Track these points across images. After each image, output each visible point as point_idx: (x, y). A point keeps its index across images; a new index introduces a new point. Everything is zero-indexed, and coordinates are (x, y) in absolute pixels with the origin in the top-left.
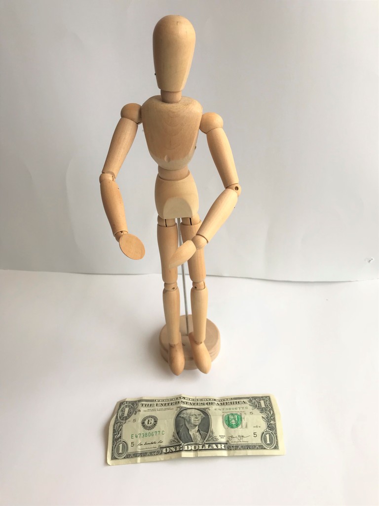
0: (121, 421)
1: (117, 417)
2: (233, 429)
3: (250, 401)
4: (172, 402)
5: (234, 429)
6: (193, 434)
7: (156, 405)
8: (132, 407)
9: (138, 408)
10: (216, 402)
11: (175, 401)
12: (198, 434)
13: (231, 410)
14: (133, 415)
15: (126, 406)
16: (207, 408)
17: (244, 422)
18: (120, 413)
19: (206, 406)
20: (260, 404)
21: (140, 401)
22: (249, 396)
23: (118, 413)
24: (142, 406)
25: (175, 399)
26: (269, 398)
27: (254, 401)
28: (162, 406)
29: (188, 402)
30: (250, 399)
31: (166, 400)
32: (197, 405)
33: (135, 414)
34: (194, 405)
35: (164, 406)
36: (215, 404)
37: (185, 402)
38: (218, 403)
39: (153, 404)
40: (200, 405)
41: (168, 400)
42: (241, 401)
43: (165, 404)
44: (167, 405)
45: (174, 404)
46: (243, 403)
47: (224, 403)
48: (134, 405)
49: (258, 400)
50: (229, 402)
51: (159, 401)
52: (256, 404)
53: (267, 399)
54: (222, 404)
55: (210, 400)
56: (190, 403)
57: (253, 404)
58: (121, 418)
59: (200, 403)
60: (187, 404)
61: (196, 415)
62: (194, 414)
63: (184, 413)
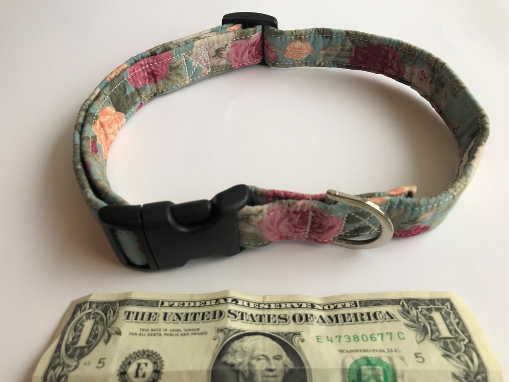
0: (68, 361)
1: (59, 346)
3: (406, 313)
4: (205, 310)
7: (162, 316)
8: (102, 319)
9: (117, 325)
10: (317, 313)
11: (211, 309)
13: (361, 345)
14: (102, 344)
15: (88, 316)
16: (295, 334)
18: (69, 336)
19: (291, 327)
20: (435, 325)
21: (124, 302)
22: (397, 297)
23: (64, 333)
24: (128, 318)
25: (213, 303)
26: (451, 305)
27: (416, 314)
28: (178, 320)
29: (246, 314)
30: (403, 306)
31: (189, 304)
32: (269, 321)
33: (107, 342)
34: (261, 321)
35: (182, 323)
36: (316, 320)
37: (239, 312)
38: (321, 317)
39: (156, 314)
40: (277, 322)
41: (195, 304)
42: (380, 312)
43: (187, 315)
44: (192, 319)
45: (209, 319)
46: (387, 317)
47: (336, 316)
48: (108, 315)
49: (425, 312)
50: (349, 315)
51: (171, 306)
52: (422, 324)
53: (447, 308)
54: (332, 320)
55: (300, 306)
56: (251, 315)
57: (414, 321)
58: (69, 350)
59: (275, 316)
60: (242, 319)
61: (268, 359)
62: (261, 353)
63: (236, 351)
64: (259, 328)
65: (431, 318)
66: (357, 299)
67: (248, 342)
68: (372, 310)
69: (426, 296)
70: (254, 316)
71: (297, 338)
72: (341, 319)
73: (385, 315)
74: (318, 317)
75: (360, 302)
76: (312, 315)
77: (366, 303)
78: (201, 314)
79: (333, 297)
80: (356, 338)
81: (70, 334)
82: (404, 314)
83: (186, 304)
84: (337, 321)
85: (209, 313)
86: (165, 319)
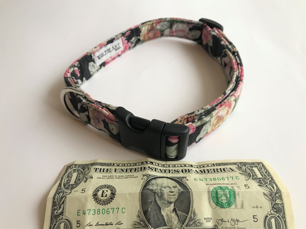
0: (66, 191)
1: (60, 184)
2: (223, 210)
3: (240, 168)
4: (136, 167)
5: (226, 209)
6: (167, 215)
7: (114, 170)
8: (82, 172)
9: (90, 174)
11: (139, 167)
12: (173, 215)
14: (83, 182)
15: (74, 171)
16: (183, 178)
17: (239, 200)
18: (65, 180)
19: (181, 175)
20: (255, 173)
21: (93, 164)
23: (62, 179)
24: (96, 171)
25: (140, 164)
26: (263, 165)
27: (245, 169)
28: (122, 172)
29: (157, 169)
30: (238, 165)
31: (128, 165)
32: (169, 172)
33: (85, 182)
34: (165, 172)
35: (125, 173)
36: (194, 172)
37: (154, 168)
38: (196, 170)
39: (111, 169)
40: (174, 173)
41: (131, 165)
42: (227, 168)
43: (127, 169)
44: (129, 171)
45: (138, 171)
46: (230, 170)
47: (204, 170)
48: (85, 170)
49: (249, 168)
50: (211, 169)
51: (118, 166)
52: (248, 173)
53: (261, 166)
54: (202, 172)
55: (185, 166)
56: (160, 170)
57: (244, 172)
58: (66, 186)
59: (172, 170)
60: (156, 171)
61: (170, 188)
62: (166, 185)
63: (153, 184)
64: (165, 175)
65: (253, 170)
66: (215, 163)
67: (159, 181)
68: (222, 167)
69: (250, 161)
70: (162, 170)
71: (184, 179)
72: (206, 171)
73: (229, 169)
74: (194, 170)
75: (216, 164)
76: (192, 170)
77: (219, 164)
78: (134, 169)
79: (202, 162)
80: (215, 179)
81: (66, 179)
82: (239, 169)
83: (126, 165)
84: (205, 172)
85: (138, 168)
86: (115, 171)
